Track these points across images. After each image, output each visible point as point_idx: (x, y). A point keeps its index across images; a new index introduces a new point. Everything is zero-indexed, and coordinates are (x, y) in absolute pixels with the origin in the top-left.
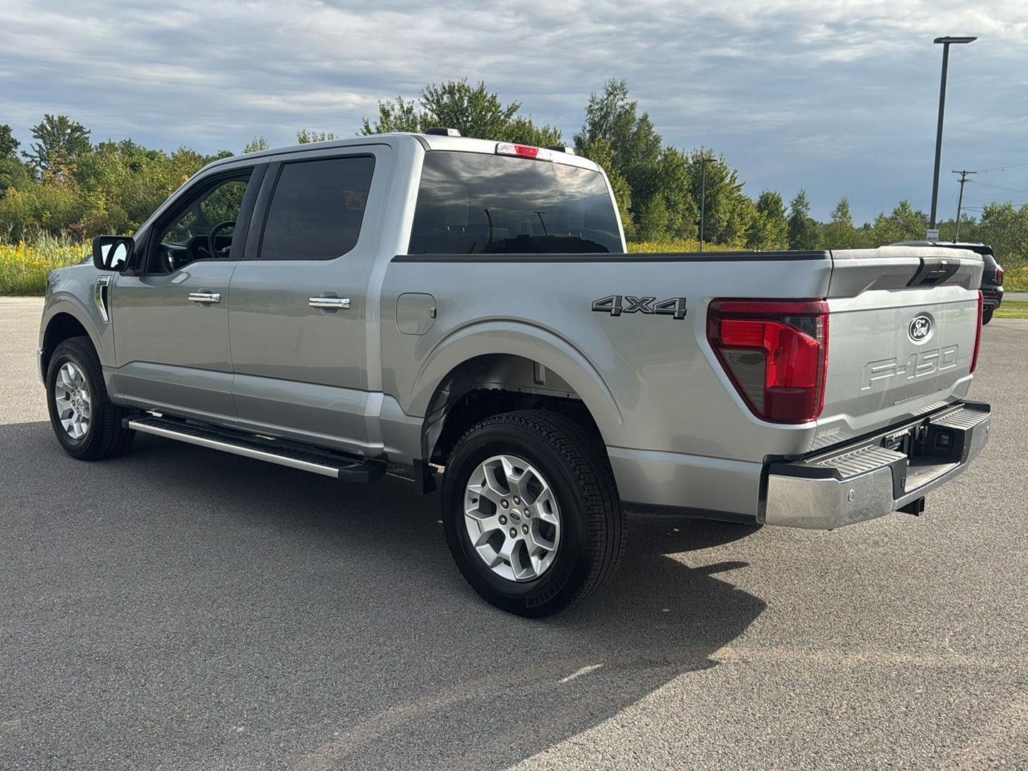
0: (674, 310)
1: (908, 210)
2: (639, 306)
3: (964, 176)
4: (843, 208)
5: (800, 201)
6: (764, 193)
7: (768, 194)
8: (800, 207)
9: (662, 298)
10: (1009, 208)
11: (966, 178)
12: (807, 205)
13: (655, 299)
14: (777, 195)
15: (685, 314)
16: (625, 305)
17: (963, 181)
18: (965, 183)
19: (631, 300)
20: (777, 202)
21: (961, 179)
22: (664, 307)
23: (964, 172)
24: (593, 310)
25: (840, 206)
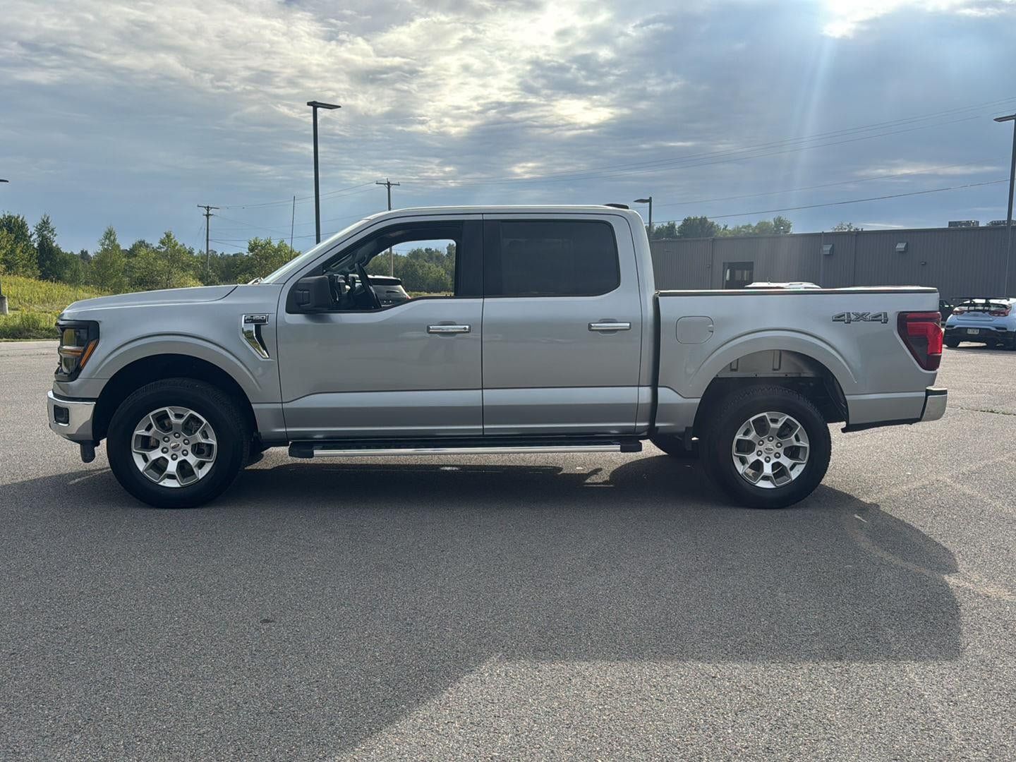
0: (880, 318)
1: (173, 241)
2: (861, 317)
3: (208, 210)
4: (109, 235)
5: (44, 226)
6: (4, 215)
7: (9, 217)
8: (46, 232)
9: (873, 313)
10: (269, 243)
11: (210, 212)
12: (53, 230)
13: (869, 313)
14: (21, 218)
15: (887, 320)
16: (853, 317)
17: (208, 215)
18: (210, 217)
19: (856, 314)
20: (23, 226)
21: (206, 213)
22: (875, 317)
23: (208, 207)
24: (834, 321)
25: (108, 233)
